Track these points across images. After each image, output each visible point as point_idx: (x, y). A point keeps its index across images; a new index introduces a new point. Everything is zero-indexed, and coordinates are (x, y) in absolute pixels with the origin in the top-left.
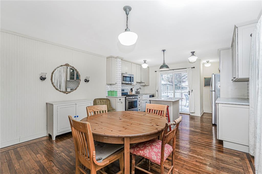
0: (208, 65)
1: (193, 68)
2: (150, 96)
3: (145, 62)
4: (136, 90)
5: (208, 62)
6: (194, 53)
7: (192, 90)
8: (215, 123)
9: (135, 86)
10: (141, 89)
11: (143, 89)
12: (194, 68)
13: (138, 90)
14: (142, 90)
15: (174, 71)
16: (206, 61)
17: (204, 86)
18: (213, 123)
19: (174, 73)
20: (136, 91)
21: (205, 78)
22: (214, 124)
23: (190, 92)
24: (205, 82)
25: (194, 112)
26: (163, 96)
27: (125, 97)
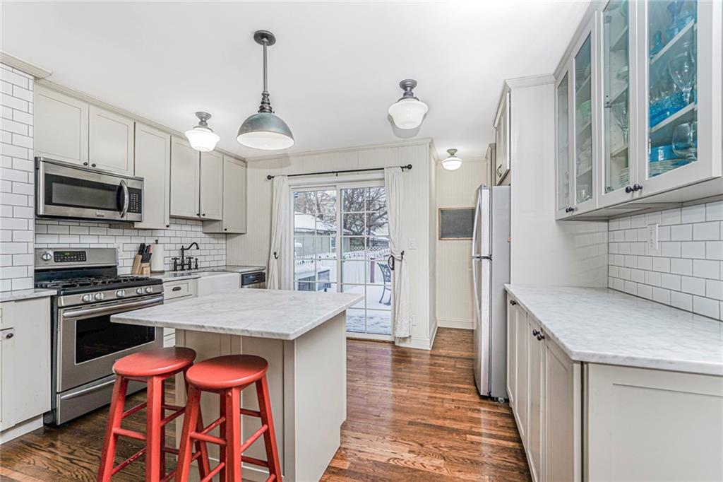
0: (452, 165)
1: (406, 167)
2: (242, 276)
3: (203, 119)
4: (177, 254)
5: (452, 155)
6: (412, 87)
7: (402, 254)
8: (490, 393)
9: (161, 233)
10: (198, 248)
11: (208, 247)
12: (410, 167)
13: (187, 253)
14: (204, 253)
15: (341, 177)
16: (448, 151)
17: (440, 239)
18: (482, 394)
19: (340, 186)
20: (176, 259)
21: (442, 211)
22: (486, 395)
23: (396, 262)
24: (442, 223)
25: (407, 336)
26: (300, 274)
27: (52, 297)
